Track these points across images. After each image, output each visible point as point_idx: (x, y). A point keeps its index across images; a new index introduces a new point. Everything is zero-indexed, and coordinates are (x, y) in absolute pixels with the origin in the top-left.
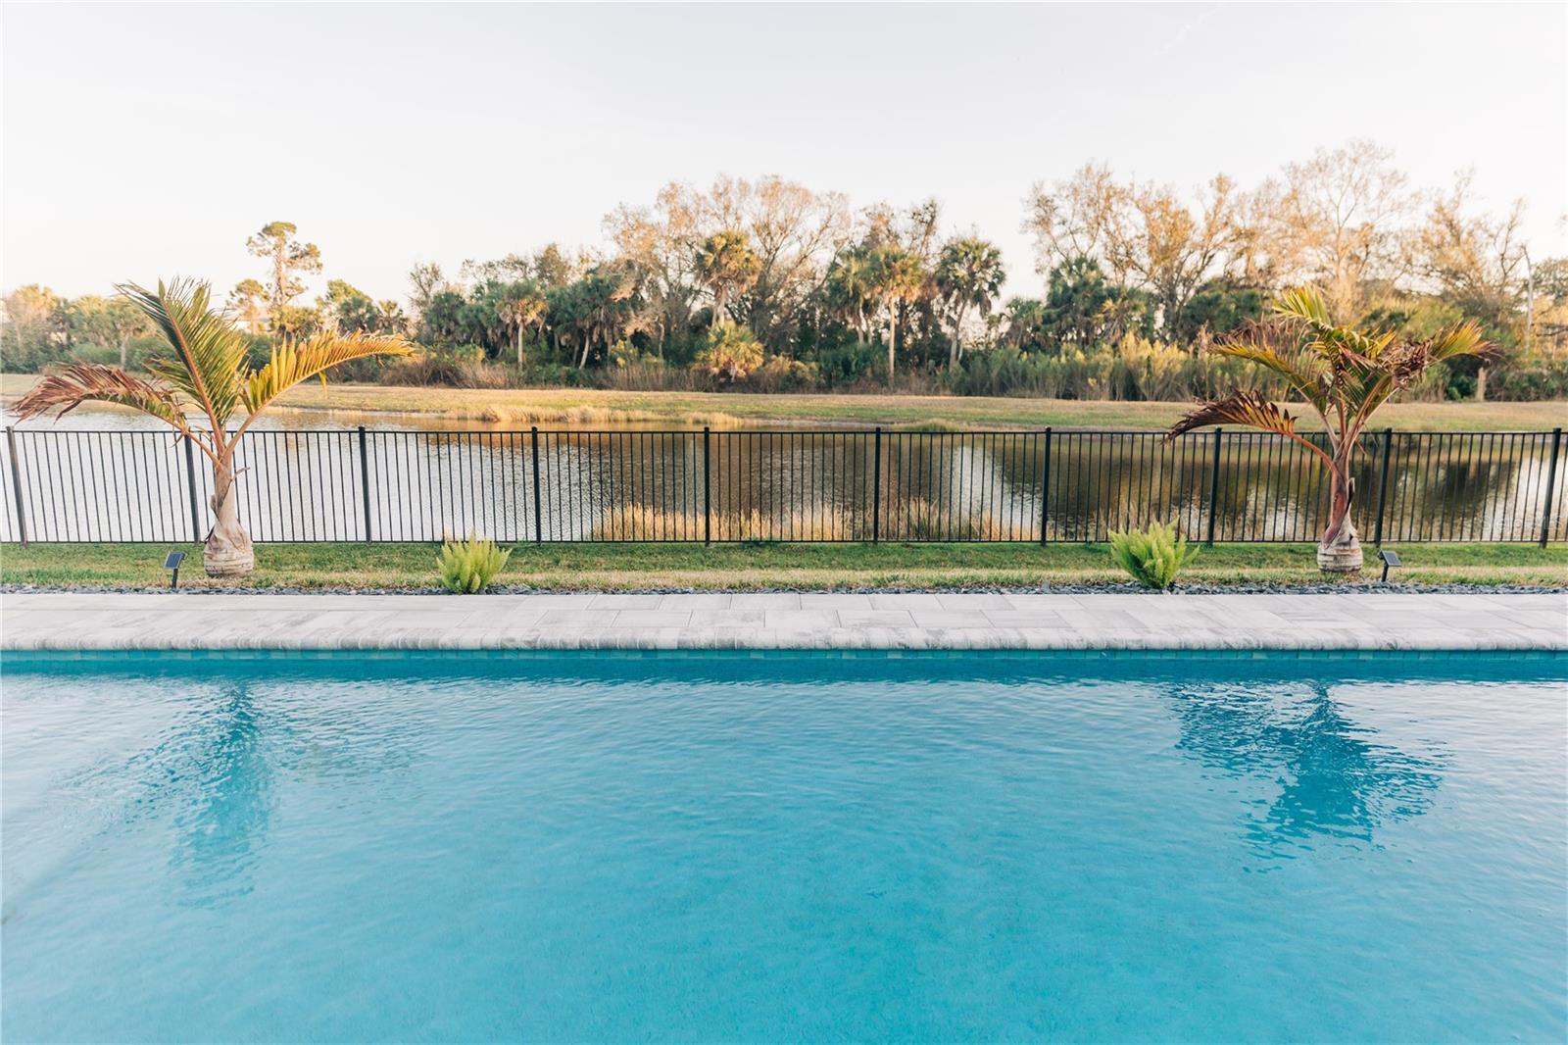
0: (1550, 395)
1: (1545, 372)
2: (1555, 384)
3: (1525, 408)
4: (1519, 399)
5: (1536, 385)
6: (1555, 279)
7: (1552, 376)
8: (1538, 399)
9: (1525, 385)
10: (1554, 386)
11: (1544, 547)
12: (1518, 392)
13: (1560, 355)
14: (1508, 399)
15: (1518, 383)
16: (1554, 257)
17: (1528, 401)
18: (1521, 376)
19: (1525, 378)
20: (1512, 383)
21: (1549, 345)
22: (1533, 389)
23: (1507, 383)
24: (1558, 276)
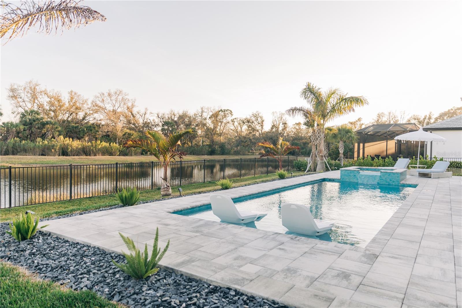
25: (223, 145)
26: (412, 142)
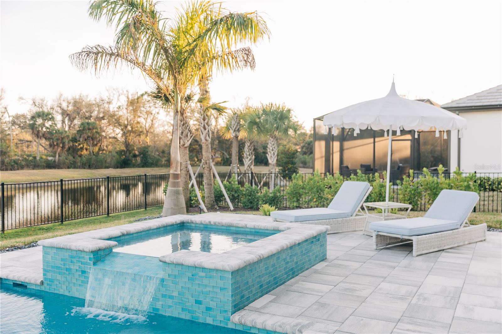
0: (22, 168)
1: (21, 159)
2: (23, 163)
3: (13, 173)
4: (11, 170)
5: (17, 164)
6: (20, 122)
7: (23, 160)
8: (18, 169)
9: (13, 164)
10: (24, 164)
11: (4, 233)
12: (10, 167)
13: (29, 151)
14: (7, 170)
15: (10, 163)
16: (19, 113)
17: (15, 170)
18: (11, 160)
19: (13, 161)
20: (7, 163)
21: (24, 147)
22: (16, 165)
23: (6, 164)
24: (21, 121)
25: (144, 150)
26: (437, 135)
